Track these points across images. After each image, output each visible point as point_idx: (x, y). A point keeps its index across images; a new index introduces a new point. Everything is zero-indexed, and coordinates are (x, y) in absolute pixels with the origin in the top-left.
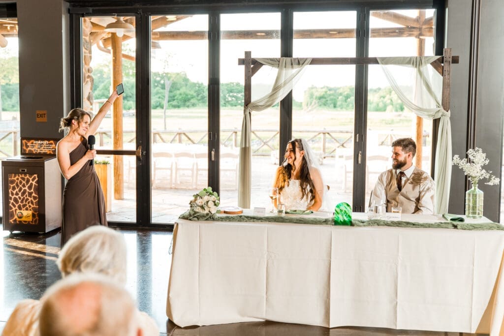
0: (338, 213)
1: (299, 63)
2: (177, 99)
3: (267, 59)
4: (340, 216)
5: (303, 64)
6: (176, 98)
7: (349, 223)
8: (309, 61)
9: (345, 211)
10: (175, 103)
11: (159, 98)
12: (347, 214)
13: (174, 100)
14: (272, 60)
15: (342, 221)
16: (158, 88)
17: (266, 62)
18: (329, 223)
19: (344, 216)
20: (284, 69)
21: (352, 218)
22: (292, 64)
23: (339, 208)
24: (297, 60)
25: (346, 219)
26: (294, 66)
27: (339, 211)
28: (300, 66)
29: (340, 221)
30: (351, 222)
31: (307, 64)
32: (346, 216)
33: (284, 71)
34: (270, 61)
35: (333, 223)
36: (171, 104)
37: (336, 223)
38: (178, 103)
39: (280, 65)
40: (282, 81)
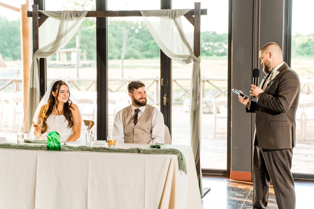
0: (50, 140)
1: (77, 16)
2: (151, 49)
3: (51, 12)
4: (51, 143)
5: (80, 16)
6: (150, 47)
7: (59, 149)
8: (86, 13)
9: (55, 138)
10: (149, 53)
11: (133, 47)
12: (57, 140)
13: (148, 49)
14: (54, 12)
15: (53, 146)
16: (131, 38)
17: (50, 15)
18: (43, 148)
19: (55, 143)
20: (65, 20)
21: (61, 144)
22: (71, 17)
23: (51, 135)
24: (75, 13)
25: (56, 145)
26: (73, 17)
27: (50, 138)
28: (78, 17)
29: (52, 146)
30: (60, 147)
31: (84, 16)
32: (56, 142)
33: (65, 23)
34: (53, 14)
35: (46, 149)
36: (145, 54)
37: (49, 148)
38: (152, 52)
39: (61, 17)
40: (64, 30)
